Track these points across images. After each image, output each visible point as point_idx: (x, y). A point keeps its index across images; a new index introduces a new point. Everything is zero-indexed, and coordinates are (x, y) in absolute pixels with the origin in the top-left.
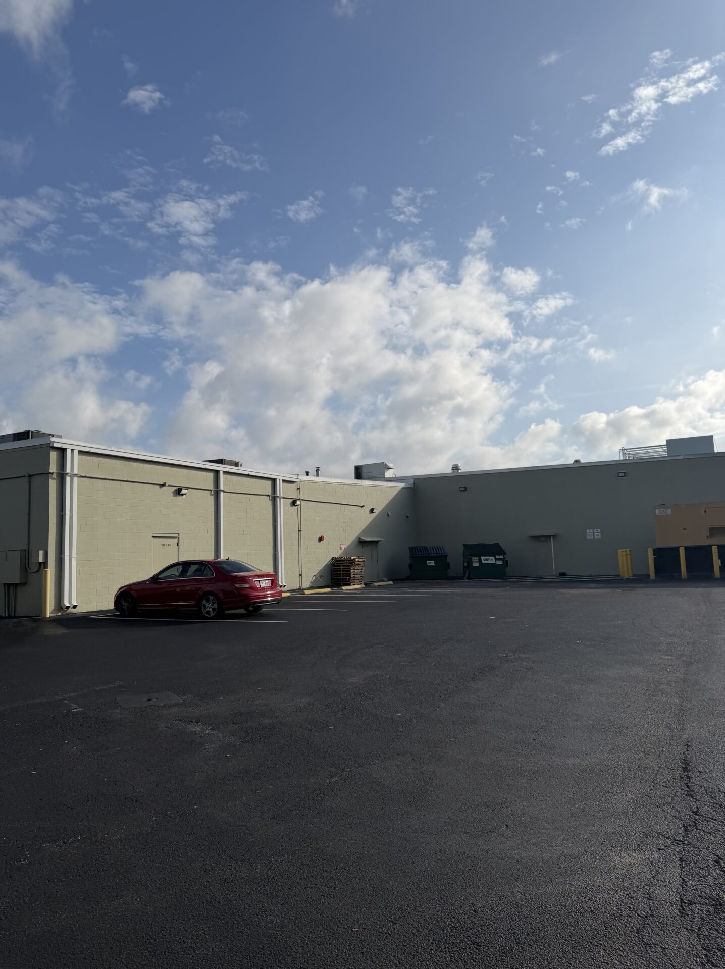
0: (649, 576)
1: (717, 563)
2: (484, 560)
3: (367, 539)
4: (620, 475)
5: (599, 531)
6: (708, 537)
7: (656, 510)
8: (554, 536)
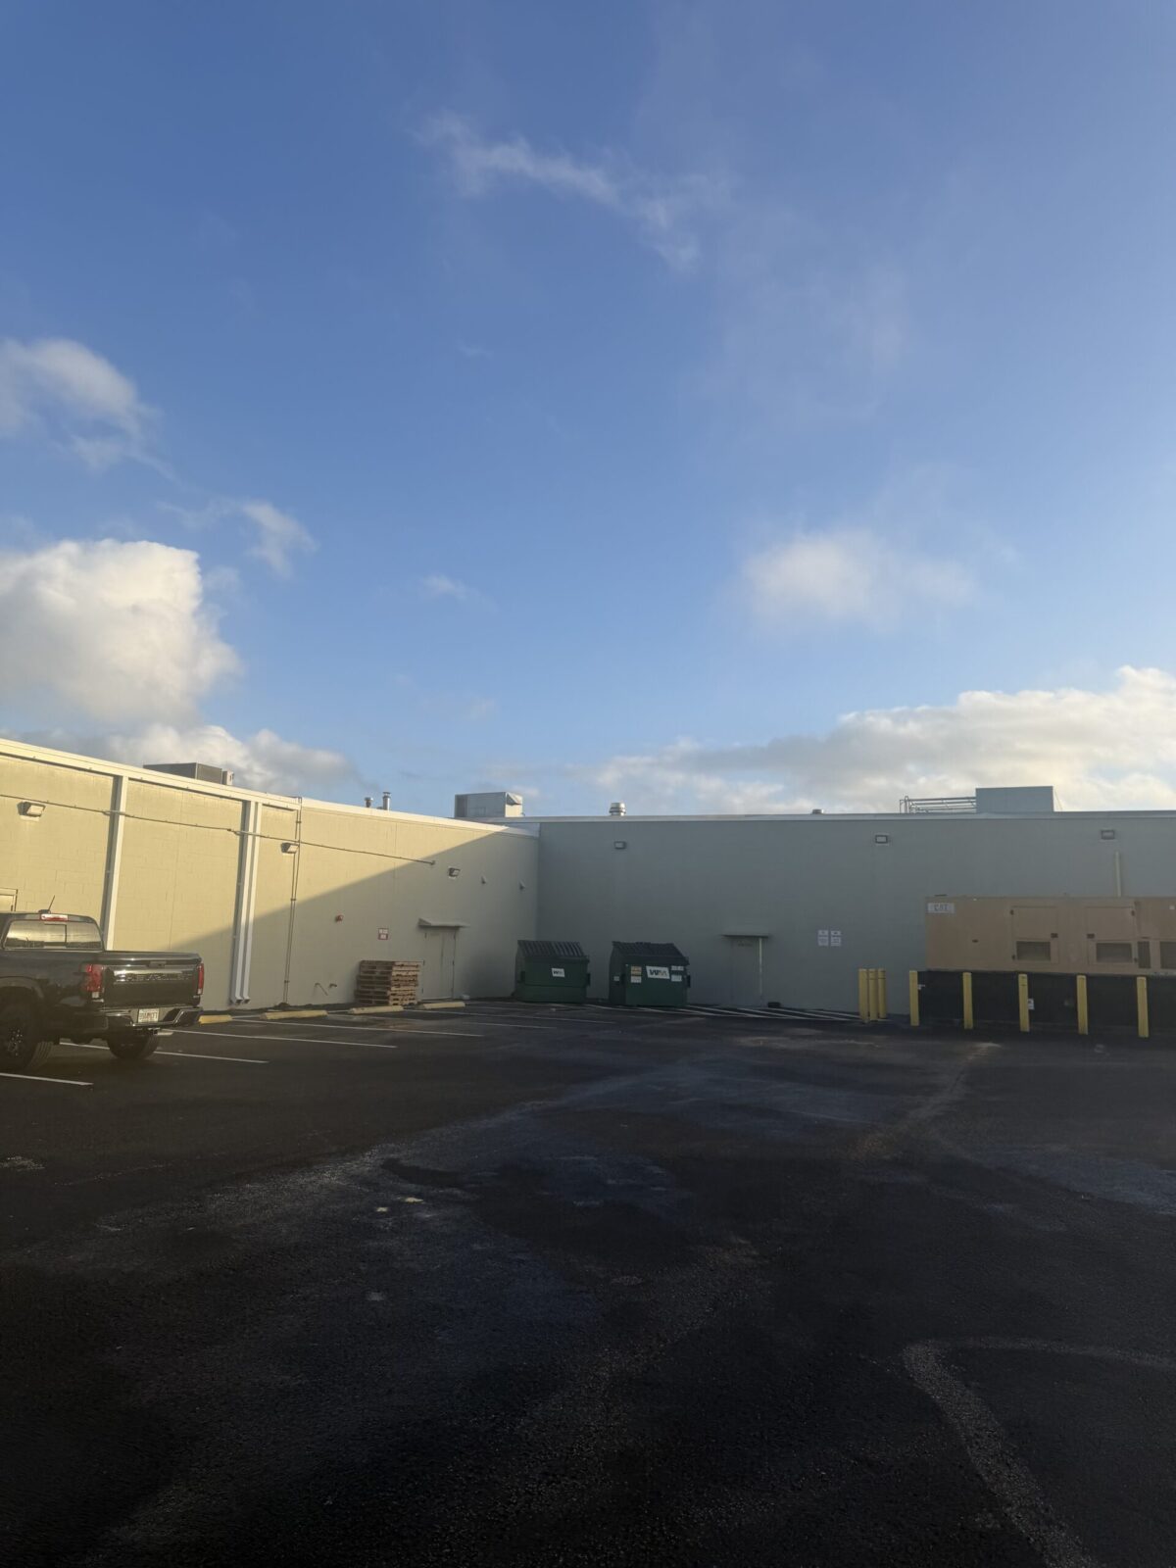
0: (908, 1017)
1: (1026, 1004)
2: (652, 974)
3: (434, 923)
4: (880, 839)
5: (839, 933)
6: (1014, 957)
7: (930, 905)
8: (763, 937)
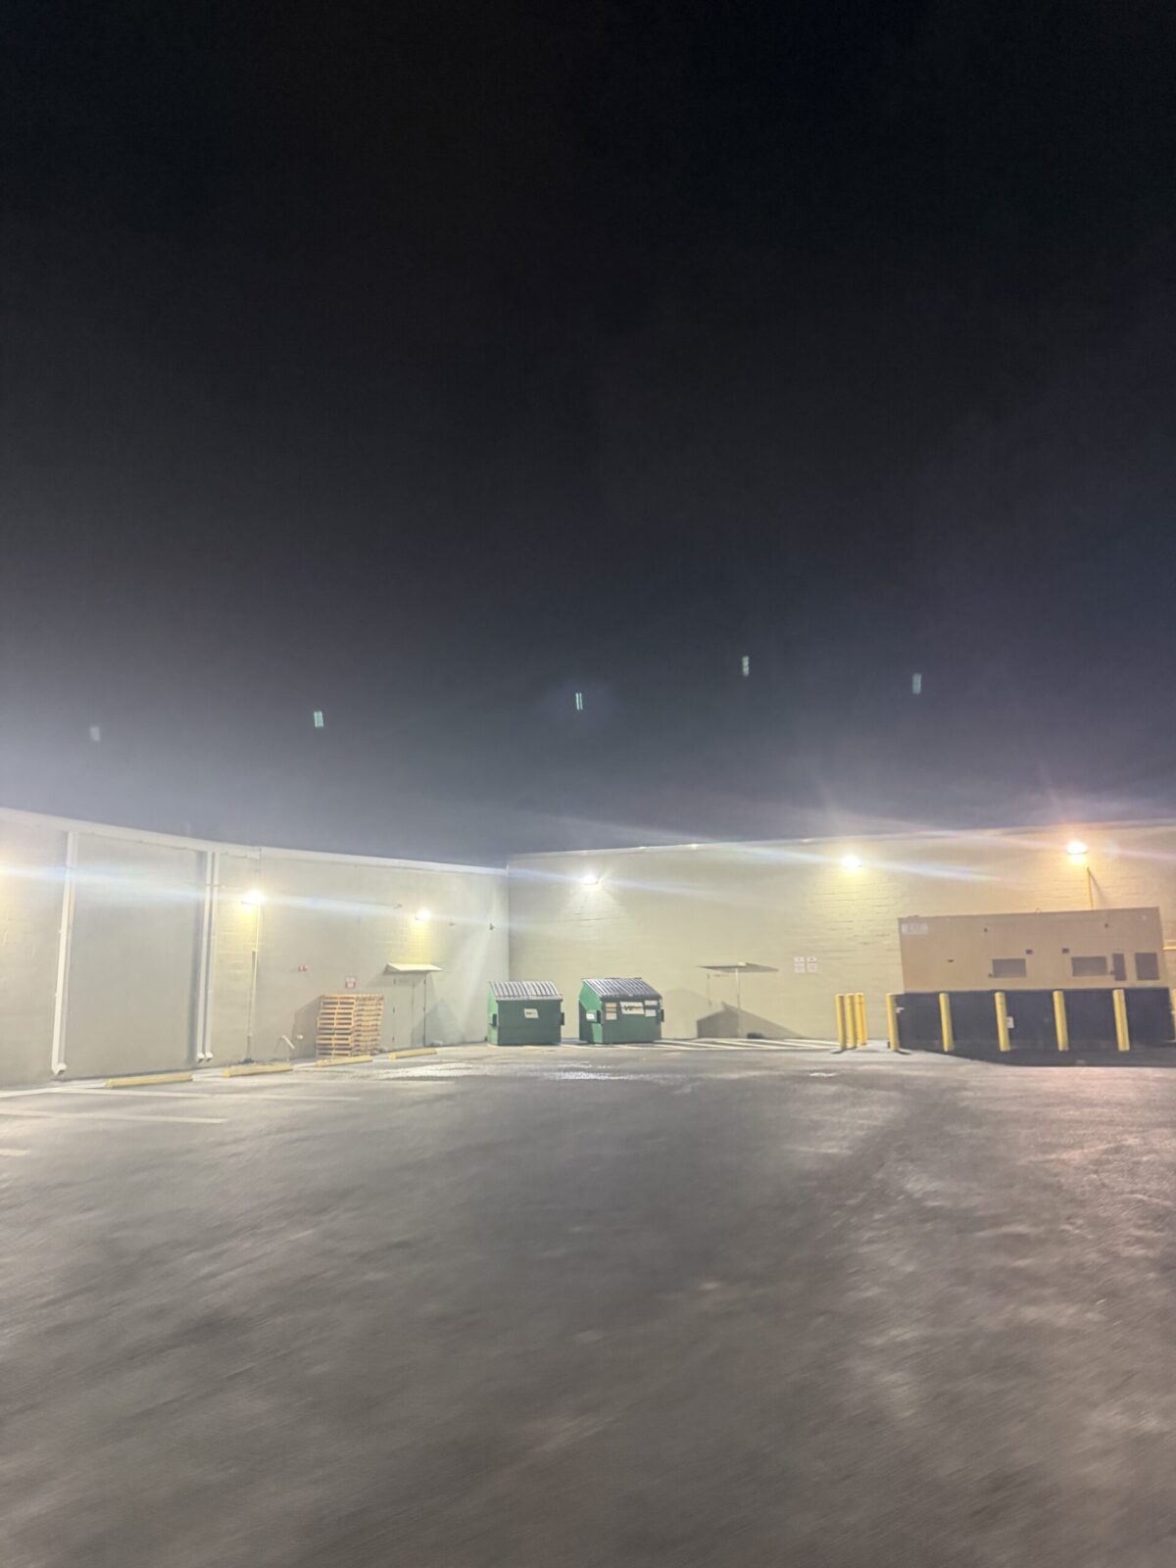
1: (1004, 1023)
3: (402, 969)
5: (815, 959)
6: (989, 976)
7: (904, 926)
8: (740, 968)
